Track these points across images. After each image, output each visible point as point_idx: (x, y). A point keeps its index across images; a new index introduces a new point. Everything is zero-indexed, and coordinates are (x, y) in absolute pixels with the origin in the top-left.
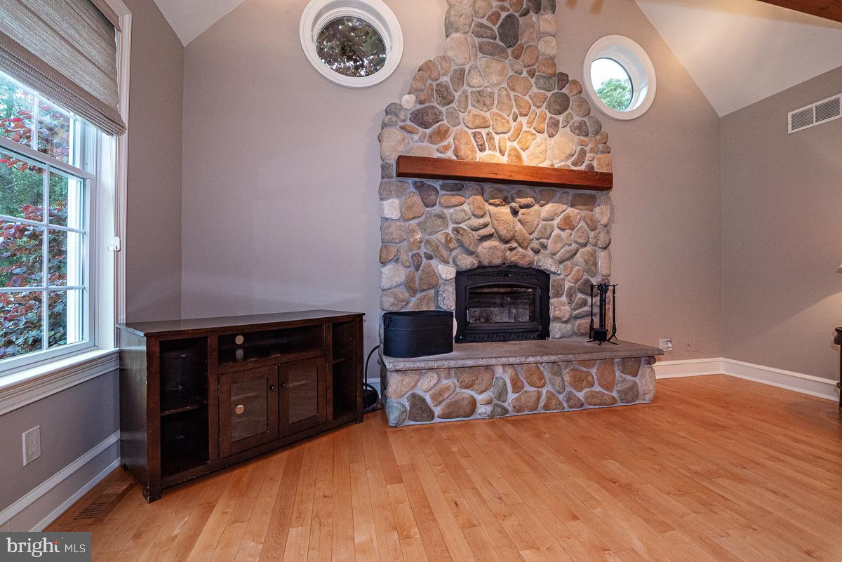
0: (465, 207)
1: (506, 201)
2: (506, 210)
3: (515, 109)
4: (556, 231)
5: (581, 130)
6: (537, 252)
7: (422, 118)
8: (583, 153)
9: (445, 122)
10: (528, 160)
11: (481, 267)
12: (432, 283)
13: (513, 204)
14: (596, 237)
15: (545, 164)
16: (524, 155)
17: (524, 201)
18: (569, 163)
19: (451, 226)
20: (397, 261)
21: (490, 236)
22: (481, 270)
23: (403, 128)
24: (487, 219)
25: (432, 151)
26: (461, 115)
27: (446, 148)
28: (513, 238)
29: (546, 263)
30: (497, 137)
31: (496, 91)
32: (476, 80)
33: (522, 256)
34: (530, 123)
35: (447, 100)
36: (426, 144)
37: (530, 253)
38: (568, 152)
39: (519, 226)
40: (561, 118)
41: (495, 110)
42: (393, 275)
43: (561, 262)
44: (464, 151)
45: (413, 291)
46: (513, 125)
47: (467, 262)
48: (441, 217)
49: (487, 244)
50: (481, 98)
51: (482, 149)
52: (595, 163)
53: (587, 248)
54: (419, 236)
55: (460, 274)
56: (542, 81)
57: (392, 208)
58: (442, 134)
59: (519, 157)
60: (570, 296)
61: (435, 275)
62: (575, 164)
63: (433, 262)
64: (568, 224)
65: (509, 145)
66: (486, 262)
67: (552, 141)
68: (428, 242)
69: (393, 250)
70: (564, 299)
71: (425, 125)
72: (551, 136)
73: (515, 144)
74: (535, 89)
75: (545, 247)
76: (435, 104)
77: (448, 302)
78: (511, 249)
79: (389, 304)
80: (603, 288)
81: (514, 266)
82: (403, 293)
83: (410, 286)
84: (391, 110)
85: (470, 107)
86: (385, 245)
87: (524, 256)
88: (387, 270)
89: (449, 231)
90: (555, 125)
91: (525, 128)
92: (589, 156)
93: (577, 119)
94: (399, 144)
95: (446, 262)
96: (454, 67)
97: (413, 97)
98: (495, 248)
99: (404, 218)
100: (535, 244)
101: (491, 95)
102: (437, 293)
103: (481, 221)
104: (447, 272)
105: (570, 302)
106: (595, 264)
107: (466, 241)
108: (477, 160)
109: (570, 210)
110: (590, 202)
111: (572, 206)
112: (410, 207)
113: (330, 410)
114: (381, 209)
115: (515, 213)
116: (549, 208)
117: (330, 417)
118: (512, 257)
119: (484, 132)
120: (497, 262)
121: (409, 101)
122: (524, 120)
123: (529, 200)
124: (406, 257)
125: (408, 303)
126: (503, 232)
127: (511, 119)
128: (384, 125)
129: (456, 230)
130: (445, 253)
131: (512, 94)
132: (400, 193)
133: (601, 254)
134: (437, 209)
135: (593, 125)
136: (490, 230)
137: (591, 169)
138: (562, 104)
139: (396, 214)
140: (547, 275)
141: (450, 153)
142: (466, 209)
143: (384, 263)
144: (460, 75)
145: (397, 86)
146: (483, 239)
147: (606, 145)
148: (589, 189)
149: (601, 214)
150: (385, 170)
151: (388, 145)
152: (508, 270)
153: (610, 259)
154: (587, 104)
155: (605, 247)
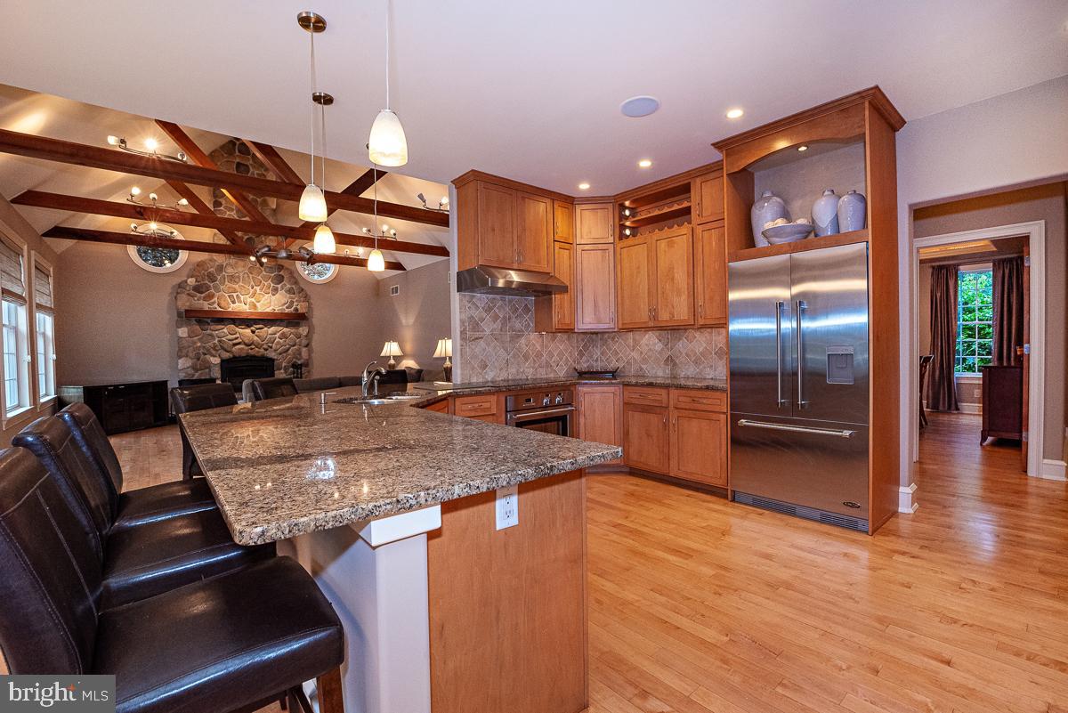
0: (225, 330)
1: (249, 326)
2: (248, 331)
3: (252, 283)
4: (277, 340)
5: (290, 291)
6: (266, 350)
7: (198, 289)
8: (292, 302)
9: (213, 290)
10: (260, 309)
11: (234, 357)
12: (208, 366)
13: (252, 328)
14: (300, 342)
15: (268, 310)
16: (257, 304)
17: (258, 326)
18: (284, 307)
19: (217, 339)
20: (186, 356)
21: (239, 344)
22: (235, 359)
23: (189, 294)
24: (238, 335)
25: (206, 306)
26: (222, 287)
27: (214, 303)
28: (252, 344)
29: (272, 355)
30: (242, 297)
31: (241, 274)
32: (230, 270)
33: (256, 351)
34: (261, 290)
35: (213, 279)
36: (201, 301)
37: (262, 351)
38: (283, 302)
39: (256, 338)
40: (279, 286)
41: (241, 284)
42: (184, 363)
43: (280, 354)
44: (223, 304)
45: (197, 370)
46: (252, 291)
47: (226, 355)
48: (211, 335)
49: (237, 347)
50: (232, 278)
51: (234, 302)
52: (299, 307)
53: (296, 347)
54: (199, 344)
55: (222, 361)
56: (267, 270)
57: (183, 332)
58: (211, 296)
59: (255, 306)
60: (286, 369)
61: (209, 362)
62: (287, 308)
63: (207, 356)
64: (283, 336)
65: (249, 300)
66: (237, 354)
67: (274, 297)
68: (204, 347)
69: (184, 351)
70: (282, 371)
71: (201, 292)
72: (274, 295)
73: (253, 300)
74: (264, 273)
75: (271, 347)
76: (207, 282)
77: (216, 373)
78: (252, 349)
79: (182, 376)
80: (306, 364)
81: (254, 356)
82: (190, 371)
83: (194, 367)
84: (181, 286)
85: (227, 283)
86: (180, 350)
87: (259, 352)
88: (181, 361)
89: (216, 341)
90: (276, 290)
91: (258, 291)
92: (295, 303)
93: (288, 286)
94: (184, 303)
95: (214, 356)
96: (217, 264)
97: (194, 279)
98: (243, 349)
99: (189, 336)
100: (265, 346)
101: (239, 277)
102: (210, 371)
103: (234, 336)
104: (216, 360)
105: (286, 372)
106: (300, 354)
107: (225, 346)
108: (230, 310)
109: (285, 330)
110: (297, 325)
111: (287, 327)
112: (193, 332)
113: (152, 418)
114: (177, 332)
115: (253, 332)
116: (273, 329)
117: (153, 421)
118: (253, 353)
119: (235, 295)
120: (244, 355)
121: (191, 281)
122: (258, 288)
123: (261, 326)
124: (192, 354)
125: (193, 375)
126: (247, 341)
127: (250, 288)
128: (178, 293)
129: (219, 341)
130: (214, 352)
131: (251, 275)
132: (188, 324)
133: (304, 349)
134: (209, 332)
135: (299, 288)
136: (239, 340)
137: (296, 310)
138: (280, 279)
139: (185, 335)
140: (272, 360)
141: (216, 305)
142: (225, 331)
143: (180, 357)
144: (220, 268)
145: (186, 272)
146: (235, 345)
147: (306, 298)
148: (295, 319)
149: (303, 330)
150: (179, 315)
151: (179, 303)
152: (250, 358)
153: (310, 352)
154: (295, 278)
155: (306, 346)
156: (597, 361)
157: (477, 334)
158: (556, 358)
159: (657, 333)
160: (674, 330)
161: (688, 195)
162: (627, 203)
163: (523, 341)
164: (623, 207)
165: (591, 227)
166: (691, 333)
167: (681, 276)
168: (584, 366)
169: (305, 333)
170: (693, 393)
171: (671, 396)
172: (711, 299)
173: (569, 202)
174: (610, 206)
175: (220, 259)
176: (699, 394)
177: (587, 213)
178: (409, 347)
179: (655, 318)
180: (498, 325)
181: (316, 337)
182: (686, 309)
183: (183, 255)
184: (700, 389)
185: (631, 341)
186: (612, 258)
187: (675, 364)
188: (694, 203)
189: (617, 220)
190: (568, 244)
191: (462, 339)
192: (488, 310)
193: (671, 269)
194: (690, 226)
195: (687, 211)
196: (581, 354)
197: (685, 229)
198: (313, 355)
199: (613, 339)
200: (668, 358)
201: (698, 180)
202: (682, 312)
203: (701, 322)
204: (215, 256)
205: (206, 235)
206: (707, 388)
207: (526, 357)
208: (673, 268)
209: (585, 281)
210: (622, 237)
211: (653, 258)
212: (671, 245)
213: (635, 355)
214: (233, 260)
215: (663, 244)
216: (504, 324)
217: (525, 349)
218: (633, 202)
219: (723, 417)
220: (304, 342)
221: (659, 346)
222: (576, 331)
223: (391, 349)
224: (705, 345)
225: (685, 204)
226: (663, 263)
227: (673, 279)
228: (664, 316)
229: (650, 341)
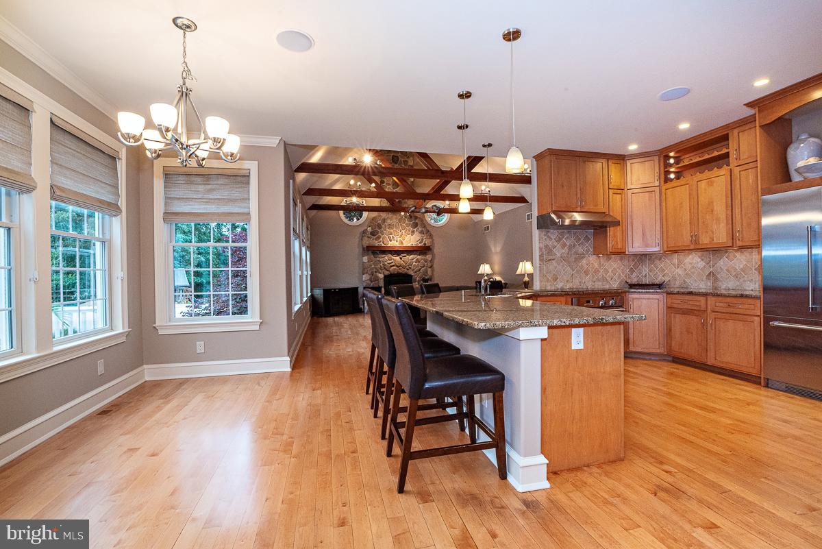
1: (399, 255)
2: (398, 258)
3: (401, 228)
4: (414, 263)
5: (421, 232)
6: (408, 270)
7: (373, 234)
8: (423, 239)
9: (380, 234)
10: (405, 244)
12: (377, 279)
13: (401, 256)
14: (427, 264)
15: (409, 245)
17: (403, 255)
18: (418, 243)
20: (367, 273)
21: (393, 266)
22: (391, 275)
23: (368, 237)
24: (393, 261)
25: (376, 243)
26: (385, 232)
27: (381, 241)
28: (400, 266)
29: (411, 273)
30: (395, 237)
32: (389, 221)
33: (403, 271)
34: (405, 232)
35: (380, 227)
36: (374, 241)
37: (406, 270)
38: (417, 240)
39: (402, 262)
40: (415, 229)
41: (395, 229)
42: (365, 277)
43: (416, 272)
44: (385, 242)
45: (372, 282)
46: (400, 233)
47: (387, 273)
48: (379, 261)
49: (393, 268)
50: (390, 226)
51: (391, 241)
52: (426, 242)
53: (424, 268)
54: (373, 266)
55: (385, 276)
56: (409, 220)
57: (365, 259)
58: (379, 237)
59: (402, 242)
60: (419, 282)
61: (378, 277)
62: (420, 243)
63: (377, 273)
64: (418, 261)
65: (399, 239)
66: (392, 272)
67: (412, 237)
68: (375, 268)
69: (366, 270)
70: (417, 283)
71: (374, 236)
72: (412, 235)
73: (401, 239)
74: (407, 222)
75: (411, 268)
76: (377, 229)
77: (382, 284)
78: (400, 269)
79: (365, 285)
80: (431, 279)
81: (401, 274)
82: (369, 282)
83: (370, 280)
84: (365, 232)
85: (387, 229)
86: (364, 269)
88: (364, 276)
89: (382, 264)
90: (413, 232)
92: (424, 240)
93: (420, 229)
94: (366, 242)
95: (380, 273)
96: (382, 218)
97: (371, 228)
98: (395, 269)
99: (368, 262)
100: (407, 267)
101: (393, 225)
102: (378, 282)
103: (391, 261)
104: (381, 276)
105: (419, 284)
106: (427, 272)
107: (386, 267)
108: (389, 245)
109: (419, 257)
110: (425, 254)
111: (419, 255)
112: (370, 259)
113: (352, 308)
114: (362, 259)
115: (401, 259)
116: (412, 256)
118: (400, 271)
119: (391, 236)
120: (396, 273)
121: (369, 229)
122: (403, 231)
123: (405, 255)
124: (370, 272)
125: (371, 284)
126: (397, 264)
127: (399, 231)
128: (363, 236)
130: (380, 271)
131: (400, 224)
132: (368, 255)
133: (429, 269)
134: (378, 259)
135: (426, 230)
136: (393, 264)
137: (425, 244)
138: (415, 225)
139: (366, 261)
140: (411, 276)
141: (381, 243)
142: (386, 259)
143: (363, 274)
144: (384, 221)
145: (367, 223)
146: (392, 266)
147: (431, 236)
148: (424, 250)
149: (429, 257)
150: (363, 248)
151: (364, 242)
152: (399, 275)
153: (433, 271)
154: (424, 225)
155: (431, 267)
156: (646, 276)
157: (550, 257)
158: (610, 273)
159: (700, 254)
160: (716, 251)
161: (725, 143)
162: (672, 154)
163: (584, 261)
164: (668, 157)
165: (640, 175)
166: (731, 253)
167: (720, 209)
168: (635, 281)
169: (430, 259)
170: (729, 300)
171: (709, 302)
172: (749, 225)
173: (621, 159)
174: (656, 158)
175: (384, 215)
176: (734, 300)
177: (636, 166)
178: (497, 268)
179: (697, 242)
180: (565, 250)
181: (436, 261)
182: (725, 234)
183: (365, 214)
184: (736, 296)
185: (676, 261)
186: (658, 197)
187: (716, 279)
188: (732, 148)
189: (662, 168)
190: (620, 190)
191: (541, 260)
192: (559, 240)
193: (711, 203)
194: (729, 168)
195: (727, 155)
196: (632, 271)
197: (724, 171)
198: (435, 273)
199: (660, 259)
200: (710, 274)
201: (736, 132)
202: (721, 235)
203: (739, 243)
204: (381, 213)
205: (376, 202)
206: (742, 296)
207: (587, 273)
208: (712, 202)
209: (634, 217)
210: (667, 180)
211: (694, 197)
212: (710, 184)
213: (680, 271)
214: (390, 215)
215: (703, 185)
216: (570, 249)
217: (586, 267)
218: (676, 153)
219: (757, 319)
220: (429, 264)
221: (701, 264)
222: (627, 253)
223: (485, 269)
224: (745, 263)
225: (725, 151)
226: (703, 200)
227: (712, 211)
228: (705, 240)
229: (694, 261)
